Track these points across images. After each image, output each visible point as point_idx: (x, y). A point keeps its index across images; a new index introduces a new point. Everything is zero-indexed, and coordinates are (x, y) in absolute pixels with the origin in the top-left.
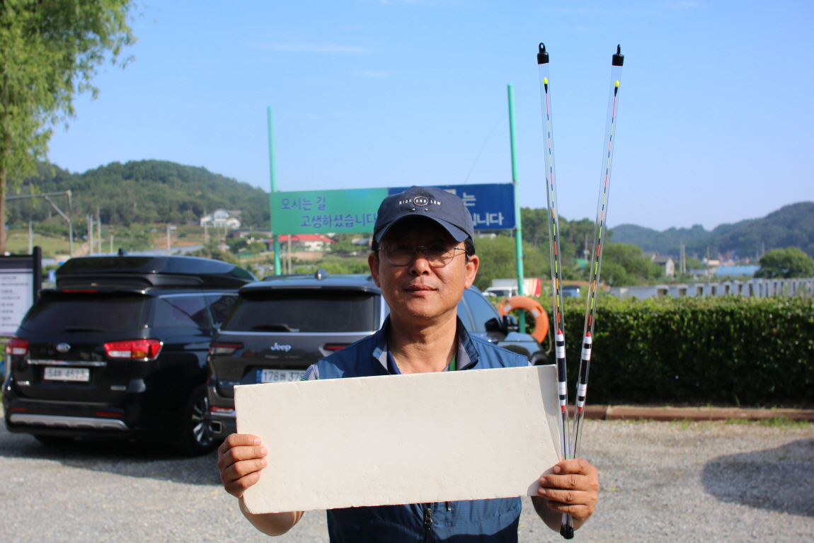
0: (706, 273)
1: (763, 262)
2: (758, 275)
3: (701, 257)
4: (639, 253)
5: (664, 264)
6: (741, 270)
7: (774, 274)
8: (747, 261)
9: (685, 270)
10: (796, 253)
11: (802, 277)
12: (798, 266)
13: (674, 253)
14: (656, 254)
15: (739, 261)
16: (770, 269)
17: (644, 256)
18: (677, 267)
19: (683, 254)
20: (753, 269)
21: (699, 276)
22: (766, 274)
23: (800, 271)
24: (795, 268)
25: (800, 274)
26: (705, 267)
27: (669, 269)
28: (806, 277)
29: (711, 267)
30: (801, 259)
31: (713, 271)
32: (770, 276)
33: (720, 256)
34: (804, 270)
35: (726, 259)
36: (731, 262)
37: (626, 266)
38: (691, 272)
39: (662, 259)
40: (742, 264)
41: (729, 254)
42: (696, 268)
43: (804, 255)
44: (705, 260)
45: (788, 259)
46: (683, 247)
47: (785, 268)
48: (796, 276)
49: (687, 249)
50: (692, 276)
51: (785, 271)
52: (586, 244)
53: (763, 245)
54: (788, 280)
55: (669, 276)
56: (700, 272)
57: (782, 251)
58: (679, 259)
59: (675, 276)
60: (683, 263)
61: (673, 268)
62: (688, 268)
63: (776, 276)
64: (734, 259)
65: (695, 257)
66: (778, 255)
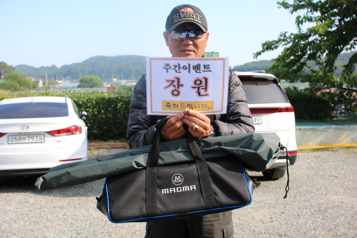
0: (57, 86)
1: (81, 81)
2: (79, 87)
3: (55, 79)
4: (25, 77)
5: (38, 82)
6: (72, 85)
7: (85, 86)
8: (75, 81)
9: (48, 85)
10: (95, 77)
11: (97, 87)
12: (96, 83)
13: (43, 77)
14: (35, 78)
15: (71, 81)
16: (84, 84)
17: (27, 78)
18: (44, 83)
19: (47, 78)
20: (77, 84)
21: (54, 87)
22: (82, 86)
23: (97, 85)
24: (94, 84)
25: (97, 86)
26: (57, 83)
27: (41, 84)
28: (99, 88)
29: (59, 83)
30: (97, 80)
31: (60, 85)
32: (84, 87)
33: (63, 79)
34: (98, 85)
35: (66, 80)
36: (68, 81)
37: (19, 83)
38: (50, 86)
39: (37, 80)
40: (73, 82)
41: (67, 78)
42: (53, 84)
43: (98, 78)
44: (57, 80)
45: (92, 80)
46: (47, 75)
47: (90, 84)
48: (94, 87)
49: (49, 76)
50: (51, 87)
51: (90, 85)
52: (3, 73)
53: (81, 74)
54: (91, 89)
55: (41, 87)
56: (54, 86)
57: (89, 77)
58: (45, 80)
59: (43, 87)
60: (47, 82)
61: (42, 84)
62: (49, 84)
63: (87, 87)
64: (70, 80)
65: (53, 79)
66: (87, 78)
